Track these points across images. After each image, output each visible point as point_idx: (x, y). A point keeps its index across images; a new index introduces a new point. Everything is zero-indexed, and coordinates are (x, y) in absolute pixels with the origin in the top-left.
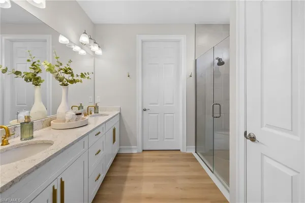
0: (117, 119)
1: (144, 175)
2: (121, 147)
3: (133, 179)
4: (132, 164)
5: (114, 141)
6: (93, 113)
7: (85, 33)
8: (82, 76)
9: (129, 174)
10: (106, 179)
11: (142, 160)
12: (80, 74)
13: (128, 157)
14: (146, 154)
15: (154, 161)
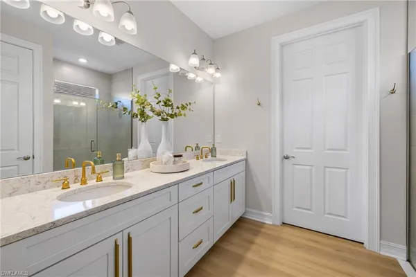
0: (242, 166)
1: (275, 266)
2: (248, 209)
3: (253, 264)
4: (259, 240)
5: (233, 197)
6: (209, 157)
7: (195, 53)
8: (184, 107)
9: (250, 256)
10: (214, 250)
11: (277, 239)
12: (180, 106)
13: (257, 228)
14: (287, 230)
15: (297, 246)
